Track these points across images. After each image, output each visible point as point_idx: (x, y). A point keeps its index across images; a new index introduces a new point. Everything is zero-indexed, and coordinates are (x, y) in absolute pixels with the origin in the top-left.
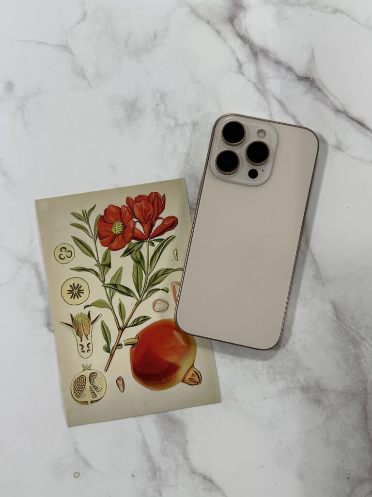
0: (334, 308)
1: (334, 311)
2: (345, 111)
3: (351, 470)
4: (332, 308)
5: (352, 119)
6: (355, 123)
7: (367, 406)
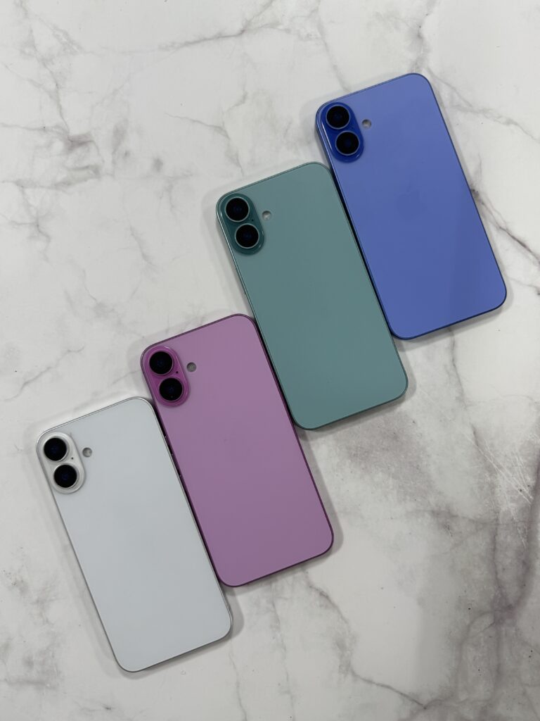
0: (475, 433)
1: (473, 436)
2: (507, 229)
3: (473, 601)
4: (472, 433)
5: (514, 238)
6: (516, 242)
7: (497, 538)
